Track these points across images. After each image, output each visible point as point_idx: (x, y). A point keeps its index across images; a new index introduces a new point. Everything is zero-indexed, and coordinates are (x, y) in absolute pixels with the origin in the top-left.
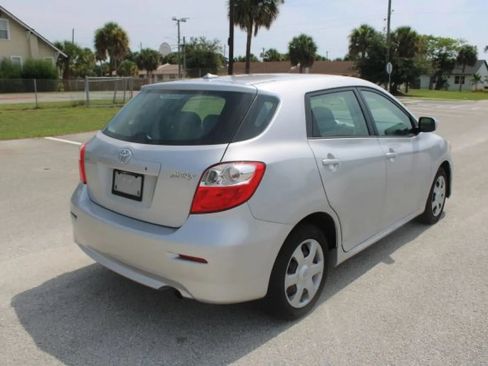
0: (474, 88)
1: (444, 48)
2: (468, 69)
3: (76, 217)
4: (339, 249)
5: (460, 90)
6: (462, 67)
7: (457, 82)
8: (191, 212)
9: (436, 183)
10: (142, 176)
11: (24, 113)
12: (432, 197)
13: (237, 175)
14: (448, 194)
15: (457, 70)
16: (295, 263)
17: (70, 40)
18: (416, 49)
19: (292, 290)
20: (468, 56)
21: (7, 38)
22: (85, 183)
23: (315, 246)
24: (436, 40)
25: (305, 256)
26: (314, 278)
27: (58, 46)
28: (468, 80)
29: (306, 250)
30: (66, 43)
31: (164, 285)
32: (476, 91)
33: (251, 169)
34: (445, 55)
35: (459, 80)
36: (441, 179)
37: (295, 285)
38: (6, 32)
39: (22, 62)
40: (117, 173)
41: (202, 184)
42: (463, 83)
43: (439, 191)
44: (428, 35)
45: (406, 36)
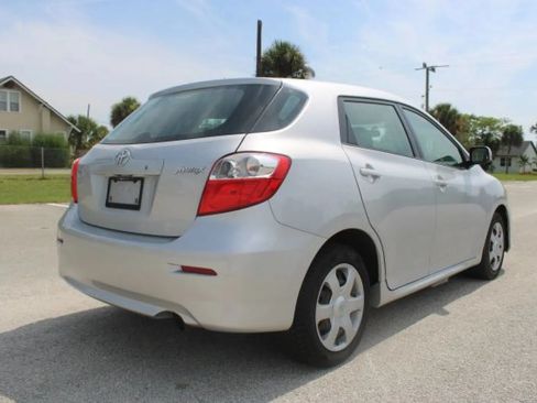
0: (521, 170)
1: (487, 129)
2: (514, 150)
3: (62, 241)
4: (383, 284)
5: (507, 172)
6: (506, 147)
7: (502, 165)
8: (200, 214)
9: (492, 230)
10: (142, 180)
11: (27, 183)
12: (488, 246)
13: (256, 169)
14: (506, 247)
15: (503, 151)
16: (327, 292)
17: (84, 114)
18: (458, 127)
19: (325, 326)
20: (513, 137)
21: (18, 110)
22: (76, 202)
23: (352, 274)
24: (478, 119)
25: (341, 285)
26: (353, 315)
27: (72, 120)
28: (514, 162)
29: (342, 277)
30: (80, 118)
31: (163, 309)
32: (524, 173)
33: (273, 163)
34: (489, 135)
35: (505, 162)
36: (498, 226)
37: (328, 320)
38: (17, 105)
39: (32, 136)
40: (113, 182)
41: (213, 178)
42: (510, 165)
43: (497, 241)
44: (470, 114)
45: (445, 113)
